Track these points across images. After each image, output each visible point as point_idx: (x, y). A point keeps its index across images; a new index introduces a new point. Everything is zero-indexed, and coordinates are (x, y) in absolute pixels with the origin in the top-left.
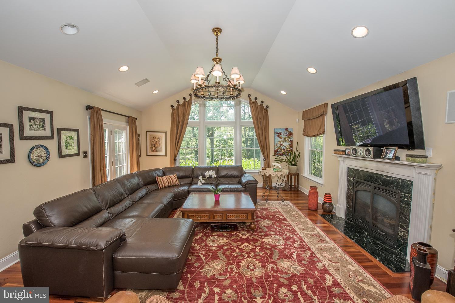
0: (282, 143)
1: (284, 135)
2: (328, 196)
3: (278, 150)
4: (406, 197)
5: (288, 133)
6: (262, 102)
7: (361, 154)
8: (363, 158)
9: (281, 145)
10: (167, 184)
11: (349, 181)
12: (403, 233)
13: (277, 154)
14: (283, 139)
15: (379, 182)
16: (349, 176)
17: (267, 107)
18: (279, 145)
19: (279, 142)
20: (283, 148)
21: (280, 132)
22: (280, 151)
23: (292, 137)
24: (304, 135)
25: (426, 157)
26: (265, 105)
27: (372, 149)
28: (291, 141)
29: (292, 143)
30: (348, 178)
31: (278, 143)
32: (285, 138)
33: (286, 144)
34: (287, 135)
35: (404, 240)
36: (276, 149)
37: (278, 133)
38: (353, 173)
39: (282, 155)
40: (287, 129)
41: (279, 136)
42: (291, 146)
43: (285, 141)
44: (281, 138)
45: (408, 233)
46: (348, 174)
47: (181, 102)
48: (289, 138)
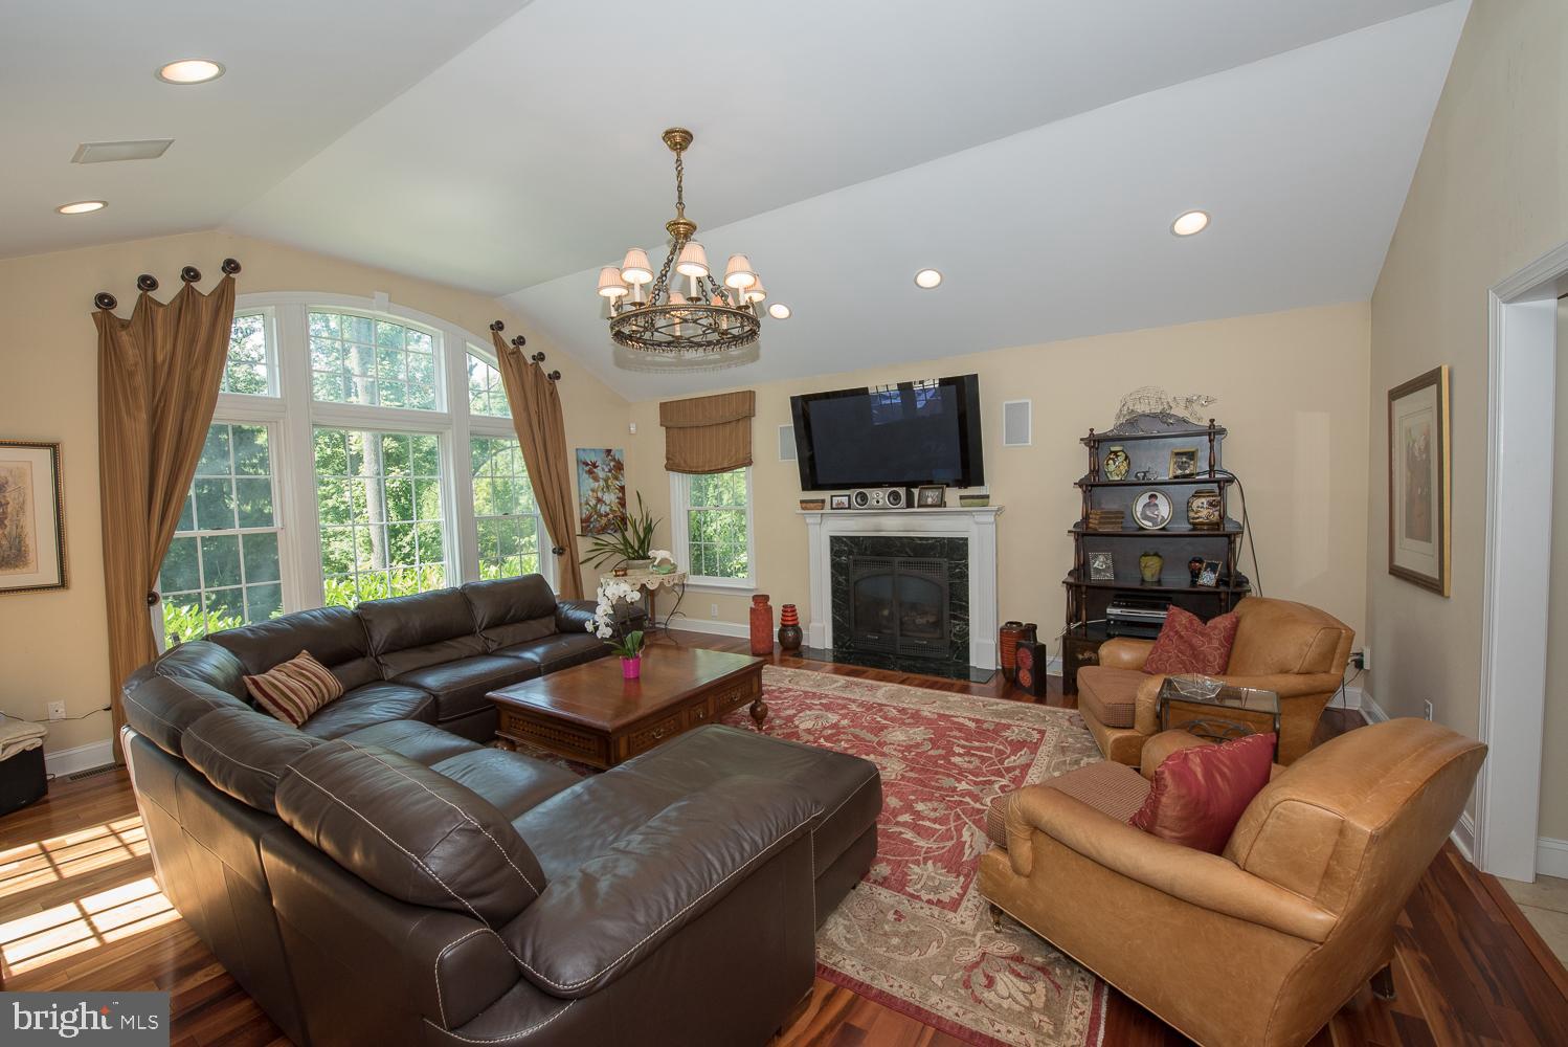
0: (600, 495)
1: (603, 470)
2: (789, 610)
3: (591, 516)
4: (957, 566)
5: (612, 464)
6: (541, 357)
7: (878, 502)
8: (883, 511)
9: (599, 500)
10: (312, 702)
11: (835, 566)
12: (958, 628)
13: (591, 531)
14: (602, 483)
15: (907, 553)
16: (835, 553)
17: (556, 375)
18: (593, 502)
19: (593, 491)
20: (603, 509)
21: (591, 458)
22: (596, 520)
23: (622, 475)
24: (667, 469)
25: (987, 497)
26: (547, 368)
27: (902, 491)
28: (622, 489)
29: (624, 494)
30: (832, 560)
31: (591, 493)
32: (606, 481)
33: (611, 498)
34: (610, 471)
35: (961, 637)
36: (586, 513)
37: (587, 464)
38: (846, 545)
39: (603, 530)
40: (609, 452)
41: (590, 472)
42: (622, 503)
43: (608, 487)
44: (596, 479)
45: (968, 625)
46: (832, 549)
47: (168, 291)
48: (616, 478)
